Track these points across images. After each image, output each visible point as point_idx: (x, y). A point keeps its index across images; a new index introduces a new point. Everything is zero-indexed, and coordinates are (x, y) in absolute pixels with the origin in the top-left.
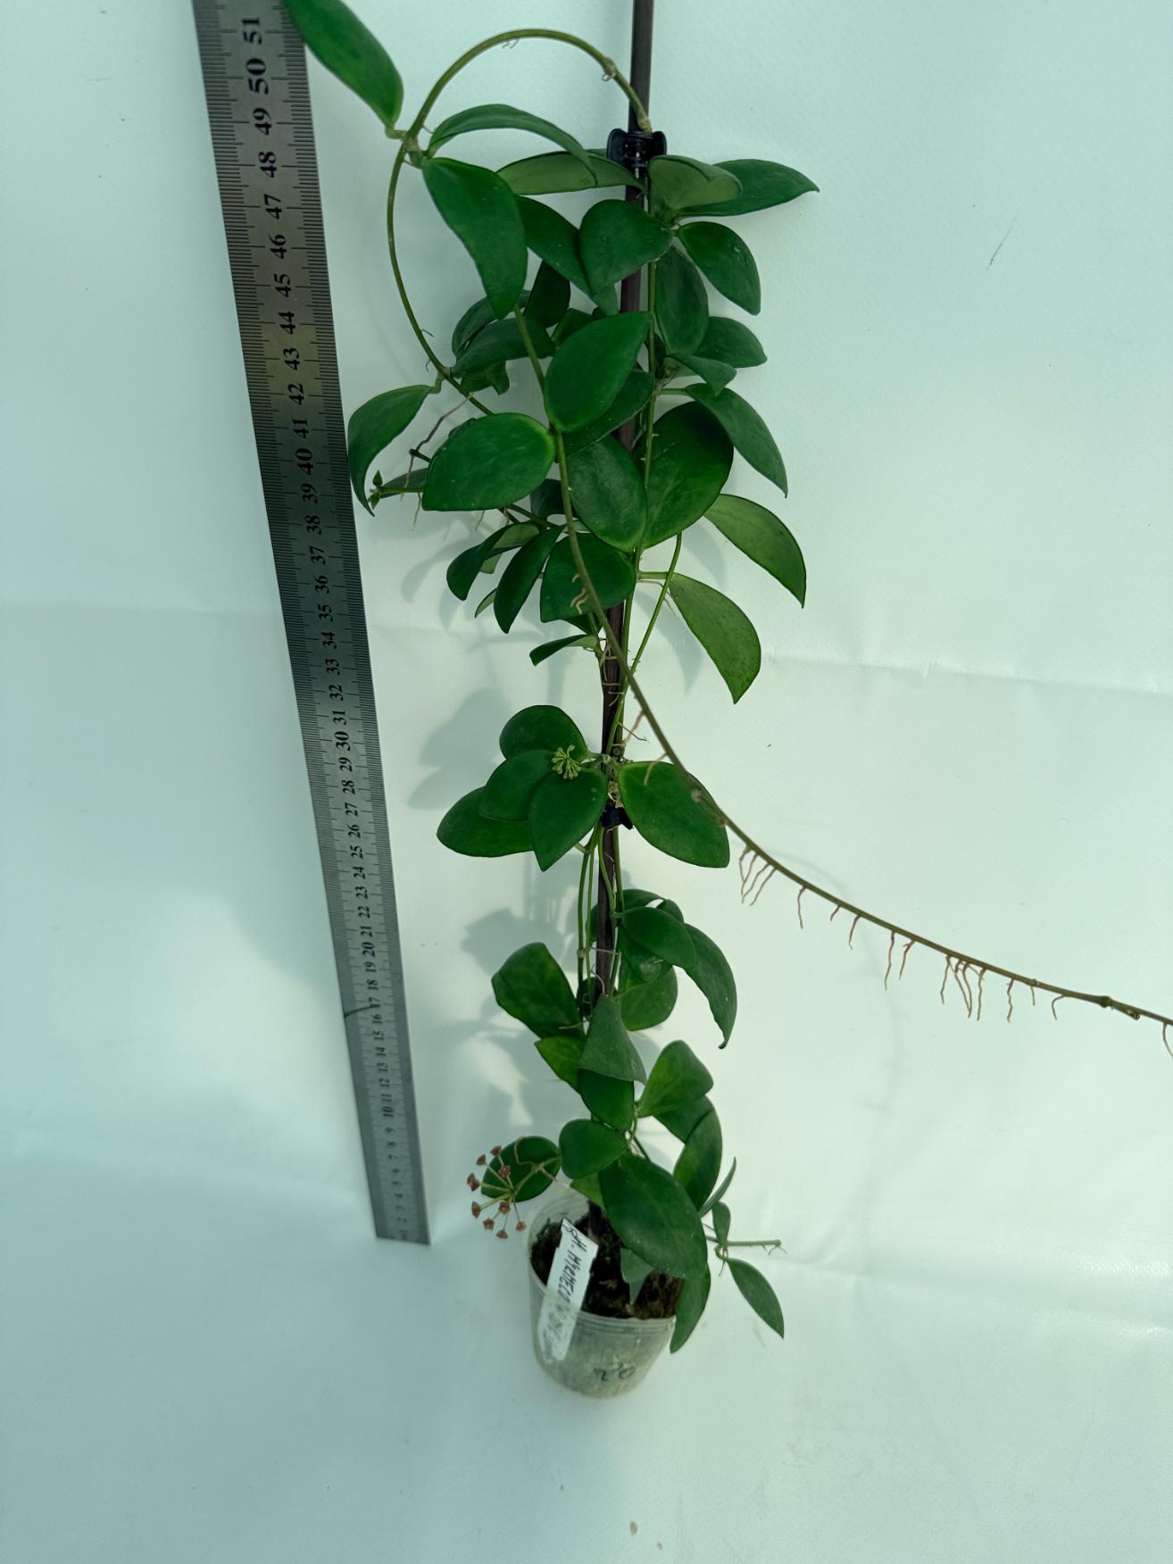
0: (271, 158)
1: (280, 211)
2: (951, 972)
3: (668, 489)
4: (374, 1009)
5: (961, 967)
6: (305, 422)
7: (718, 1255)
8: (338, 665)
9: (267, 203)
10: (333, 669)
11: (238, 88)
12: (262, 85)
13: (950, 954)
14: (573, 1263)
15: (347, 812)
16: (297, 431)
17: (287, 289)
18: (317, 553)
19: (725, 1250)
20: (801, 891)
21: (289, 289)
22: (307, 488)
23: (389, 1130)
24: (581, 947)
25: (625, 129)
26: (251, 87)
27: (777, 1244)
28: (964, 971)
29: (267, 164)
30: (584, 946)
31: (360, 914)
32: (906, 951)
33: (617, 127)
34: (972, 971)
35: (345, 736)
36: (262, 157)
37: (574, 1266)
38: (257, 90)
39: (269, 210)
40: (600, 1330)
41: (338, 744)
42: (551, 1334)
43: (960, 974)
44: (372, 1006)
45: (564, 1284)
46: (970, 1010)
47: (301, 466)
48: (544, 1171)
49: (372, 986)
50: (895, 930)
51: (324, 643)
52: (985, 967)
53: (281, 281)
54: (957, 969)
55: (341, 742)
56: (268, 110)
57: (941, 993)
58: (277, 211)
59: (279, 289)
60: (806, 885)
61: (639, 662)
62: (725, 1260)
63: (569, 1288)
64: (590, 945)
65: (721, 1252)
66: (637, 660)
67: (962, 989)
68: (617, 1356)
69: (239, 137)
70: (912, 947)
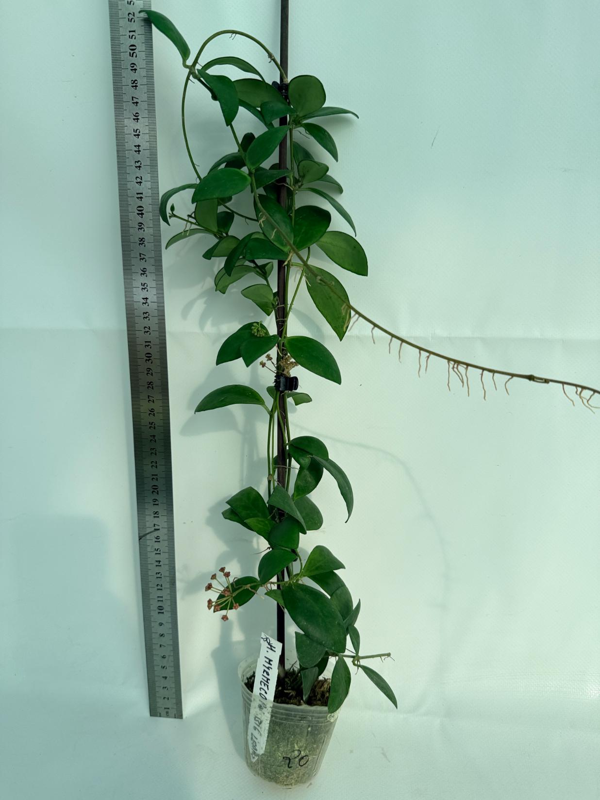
0: (136, 82)
1: (138, 103)
2: (451, 370)
3: (303, 231)
4: (156, 532)
5: (456, 366)
6: (142, 194)
7: (354, 664)
8: (149, 315)
9: (133, 100)
10: (146, 318)
11: (125, 56)
12: (135, 55)
13: (449, 360)
14: (267, 665)
15: (149, 401)
16: (138, 198)
17: (138, 135)
18: (142, 256)
19: (358, 661)
20: (373, 329)
21: (139, 135)
22: (140, 225)
23: (161, 624)
24: (269, 474)
25: (279, 82)
26: (130, 56)
27: (389, 655)
28: (457, 368)
29: (134, 85)
30: (271, 473)
31: (152, 466)
32: (427, 360)
33: (275, 81)
34: (461, 367)
35: (150, 355)
36: (132, 82)
37: (268, 668)
38: (133, 56)
39: (133, 103)
40: (286, 719)
41: (146, 360)
42: (256, 733)
43: (455, 369)
44: (156, 530)
45: (263, 686)
46: (463, 382)
47: (138, 214)
48: (250, 589)
49: (156, 515)
50: (420, 349)
51: (143, 303)
52: (468, 365)
53: (136, 132)
54: (453, 368)
55: (148, 359)
56: (136, 64)
57: (448, 385)
58: (137, 103)
59: (135, 135)
60: (375, 325)
61: (293, 304)
62: (359, 666)
63: (266, 688)
64: (274, 472)
65: (356, 662)
66: (292, 304)
67: (457, 374)
68: (297, 743)
69: (124, 74)
70: (430, 357)
